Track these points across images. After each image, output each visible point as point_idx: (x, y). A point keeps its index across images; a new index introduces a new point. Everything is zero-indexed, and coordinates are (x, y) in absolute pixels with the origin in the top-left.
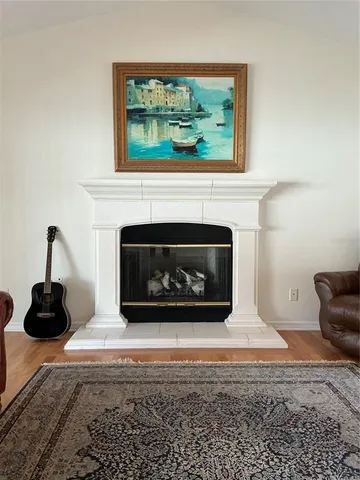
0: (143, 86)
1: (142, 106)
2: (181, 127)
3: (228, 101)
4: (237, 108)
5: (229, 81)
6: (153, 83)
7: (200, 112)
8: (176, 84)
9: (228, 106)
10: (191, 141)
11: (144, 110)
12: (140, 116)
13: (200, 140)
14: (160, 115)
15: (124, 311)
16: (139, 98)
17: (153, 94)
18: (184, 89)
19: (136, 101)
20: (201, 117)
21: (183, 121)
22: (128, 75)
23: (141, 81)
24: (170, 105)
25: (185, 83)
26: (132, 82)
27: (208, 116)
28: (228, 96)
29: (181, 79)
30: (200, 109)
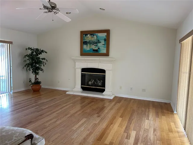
0: (87, 36)
1: (86, 41)
2: (94, 45)
3: (105, 39)
4: (107, 41)
5: (105, 34)
6: (88, 35)
7: (99, 42)
8: (93, 35)
9: (105, 40)
10: (97, 48)
11: (87, 41)
12: (86, 43)
13: (99, 48)
14: (90, 43)
15: (82, 88)
16: (86, 39)
17: (89, 38)
18: (95, 36)
19: (85, 40)
20: (99, 43)
21: (95, 44)
22: (84, 34)
23: (86, 35)
24: (92, 40)
25: (96, 35)
26: (84, 35)
27: (101, 42)
28: (105, 37)
29: (95, 34)
30: (99, 41)
